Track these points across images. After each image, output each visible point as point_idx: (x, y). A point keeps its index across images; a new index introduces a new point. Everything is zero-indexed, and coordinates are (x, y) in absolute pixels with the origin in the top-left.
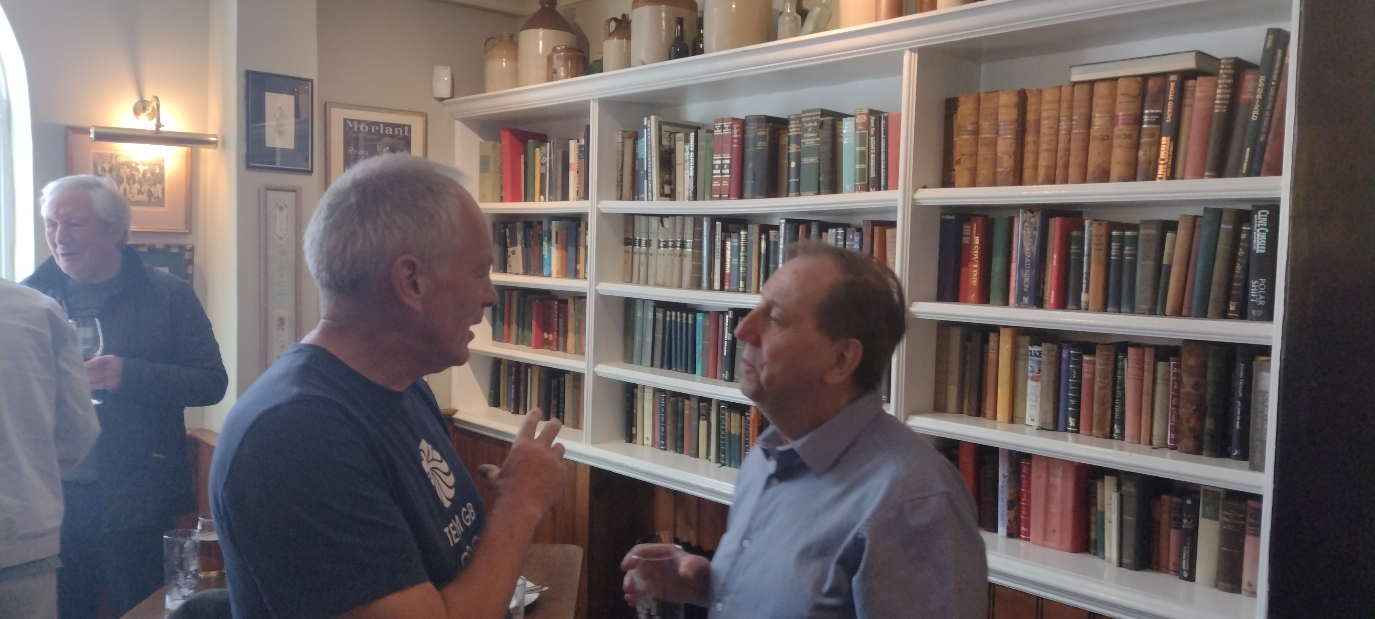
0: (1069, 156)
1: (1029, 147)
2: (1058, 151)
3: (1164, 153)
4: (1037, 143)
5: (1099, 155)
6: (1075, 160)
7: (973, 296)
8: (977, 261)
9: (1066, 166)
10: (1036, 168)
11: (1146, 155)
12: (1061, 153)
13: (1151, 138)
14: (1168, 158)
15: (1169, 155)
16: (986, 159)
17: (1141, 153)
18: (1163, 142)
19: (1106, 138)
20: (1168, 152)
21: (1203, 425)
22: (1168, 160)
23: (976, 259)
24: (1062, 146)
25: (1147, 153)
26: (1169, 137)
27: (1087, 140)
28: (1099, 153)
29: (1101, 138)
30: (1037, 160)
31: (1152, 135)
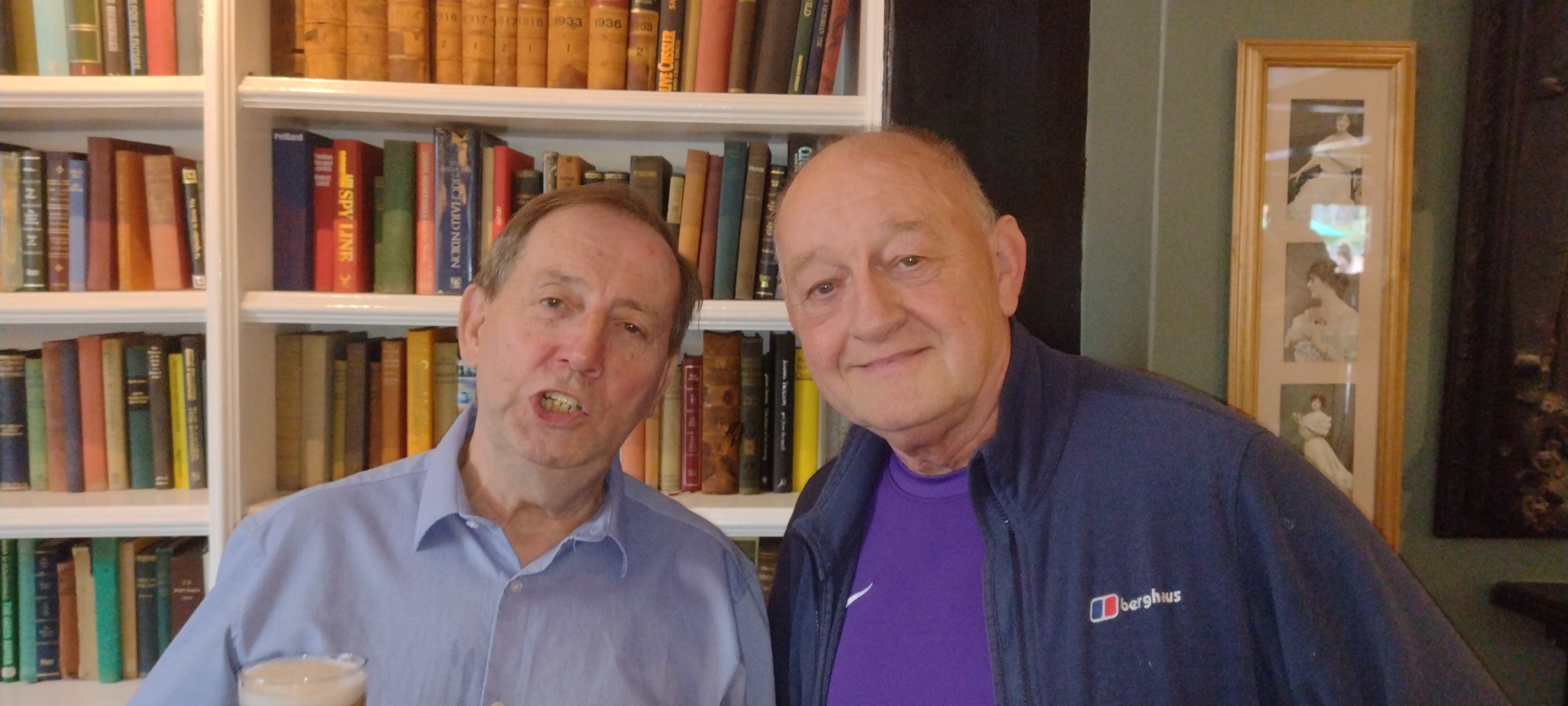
0: (516, 45)
1: (444, 24)
2: (496, 35)
3: (667, 54)
4: (458, 19)
5: (568, 50)
6: (526, 52)
7: (346, 280)
8: (351, 218)
9: (514, 61)
10: (459, 60)
11: (641, 55)
12: (501, 41)
13: (649, 30)
14: (674, 63)
15: (675, 59)
16: (367, 36)
17: (633, 52)
18: (664, 39)
19: (577, 22)
20: (673, 55)
21: (738, 452)
22: (674, 67)
23: (350, 215)
24: (502, 28)
25: (644, 53)
26: (674, 32)
27: (545, 23)
28: (569, 46)
29: (569, 21)
30: (460, 47)
31: (649, 27)
